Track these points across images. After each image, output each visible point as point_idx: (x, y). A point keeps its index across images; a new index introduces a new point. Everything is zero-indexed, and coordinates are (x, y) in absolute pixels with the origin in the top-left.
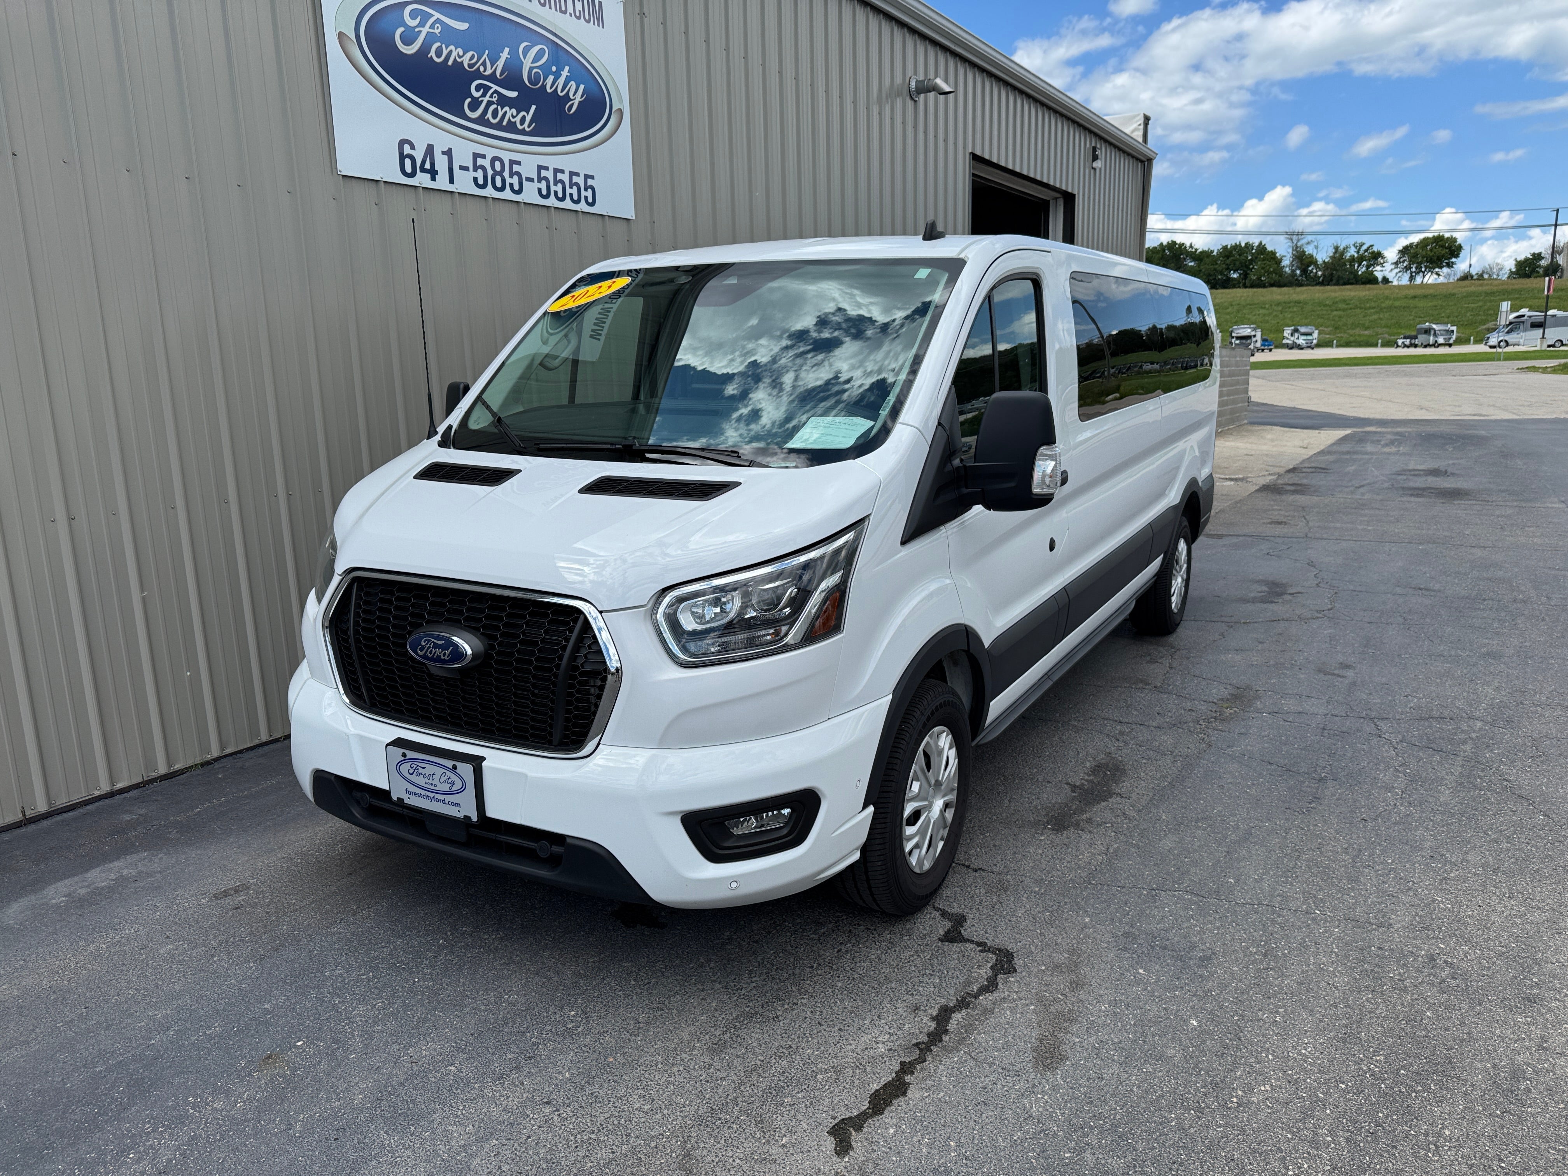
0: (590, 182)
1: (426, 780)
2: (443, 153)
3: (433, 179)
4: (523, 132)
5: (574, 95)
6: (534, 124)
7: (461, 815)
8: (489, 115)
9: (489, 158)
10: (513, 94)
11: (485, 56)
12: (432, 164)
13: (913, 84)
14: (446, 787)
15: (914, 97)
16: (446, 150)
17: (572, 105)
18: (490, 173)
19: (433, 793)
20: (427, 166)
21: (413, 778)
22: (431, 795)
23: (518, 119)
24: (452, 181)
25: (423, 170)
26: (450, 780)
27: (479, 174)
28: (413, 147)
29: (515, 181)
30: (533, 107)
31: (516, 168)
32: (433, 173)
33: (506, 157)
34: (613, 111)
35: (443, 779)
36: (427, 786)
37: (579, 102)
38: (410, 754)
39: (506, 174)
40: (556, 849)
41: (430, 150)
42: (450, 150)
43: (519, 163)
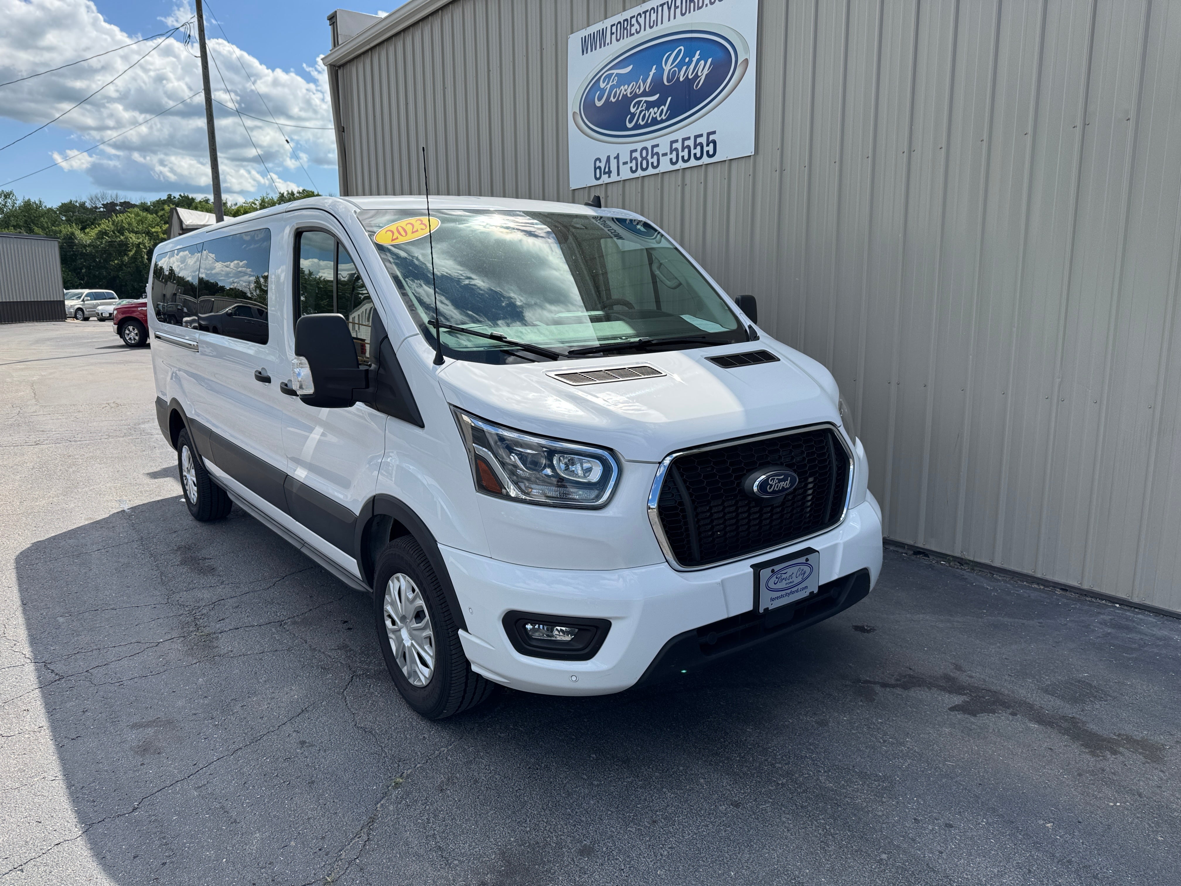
0: (712, 137)
1: (787, 581)
2: (615, 158)
3: (609, 177)
4: (662, 121)
6: (668, 112)
7: (808, 594)
8: (640, 120)
9: (639, 150)
10: (657, 97)
11: (640, 80)
12: (609, 168)
16: (616, 155)
17: (700, 81)
18: (640, 159)
19: (791, 588)
20: (607, 170)
21: (778, 586)
22: (789, 591)
23: (658, 114)
24: (619, 174)
25: (605, 173)
26: (803, 572)
27: (634, 164)
28: (600, 162)
29: (655, 159)
30: (670, 99)
31: (656, 150)
32: (610, 173)
33: (648, 145)
34: (739, 64)
35: (798, 573)
36: (788, 586)
37: (706, 76)
38: (777, 568)
39: (649, 157)
41: (609, 159)
42: (619, 154)
43: (658, 145)
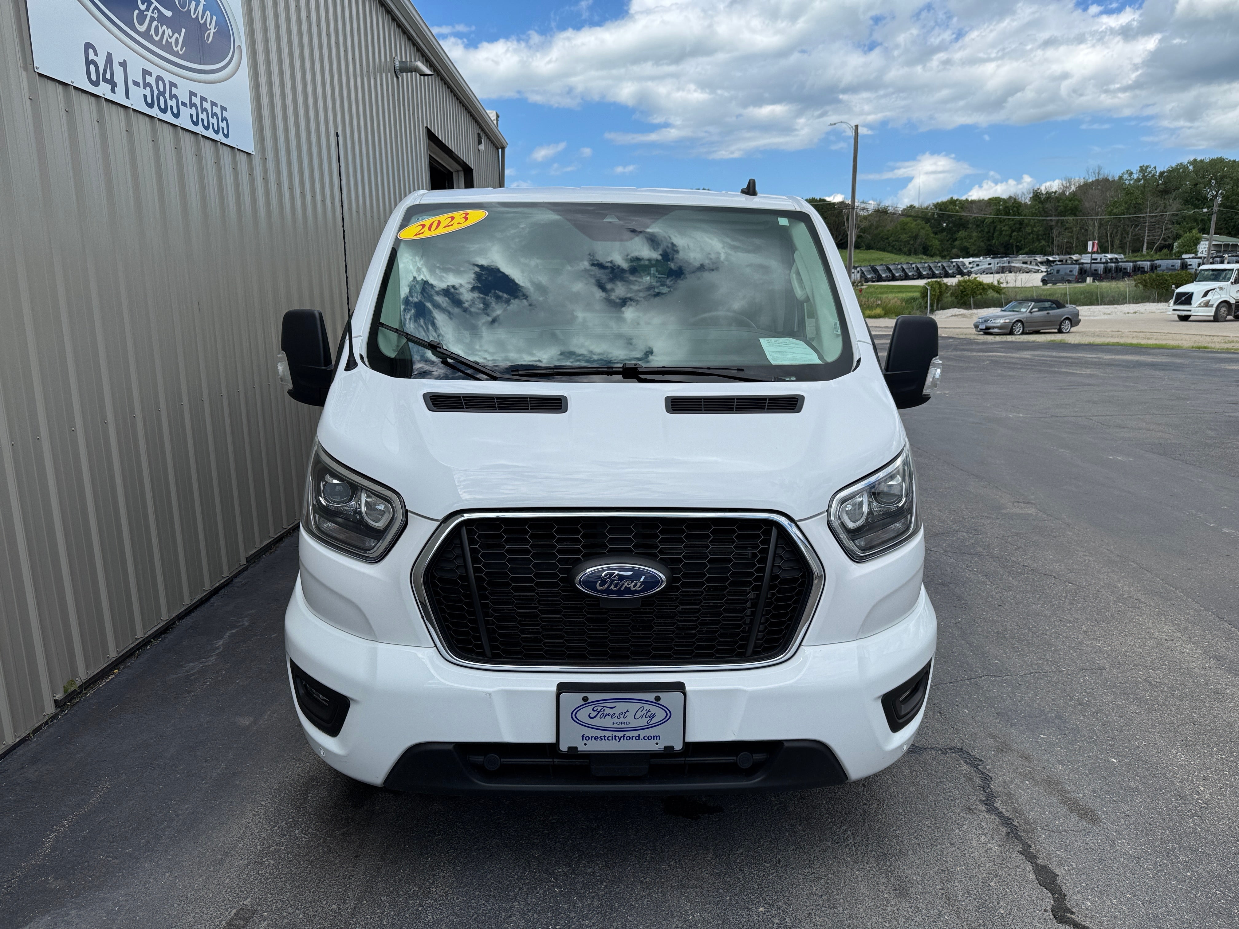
0: (225, 114)
1: (616, 720)
2: (120, 64)
3: (113, 91)
4: (177, 55)
5: (210, 25)
6: (184, 48)
7: (660, 747)
8: (152, 32)
9: (154, 76)
10: (169, 14)
12: (112, 75)
13: (397, 64)
14: (643, 722)
15: (398, 74)
16: (121, 61)
17: (209, 34)
18: (156, 92)
19: (624, 732)
20: (108, 76)
21: (597, 722)
22: (620, 734)
23: (173, 40)
24: (127, 97)
25: (106, 80)
26: (649, 714)
27: (148, 92)
28: (96, 54)
29: (173, 103)
30: (183, 30)
31: (174, 91)
32: (114, 85)
33: (168, 77)
34: (236, 46)
35: (639, 714)
36: (615, 726)
37: (214, 33)
38: (592, 697)
39: (167, 95)
40: (758, 757)
41: (109, 58)
42: (125, 61)
43: (176, 86)
